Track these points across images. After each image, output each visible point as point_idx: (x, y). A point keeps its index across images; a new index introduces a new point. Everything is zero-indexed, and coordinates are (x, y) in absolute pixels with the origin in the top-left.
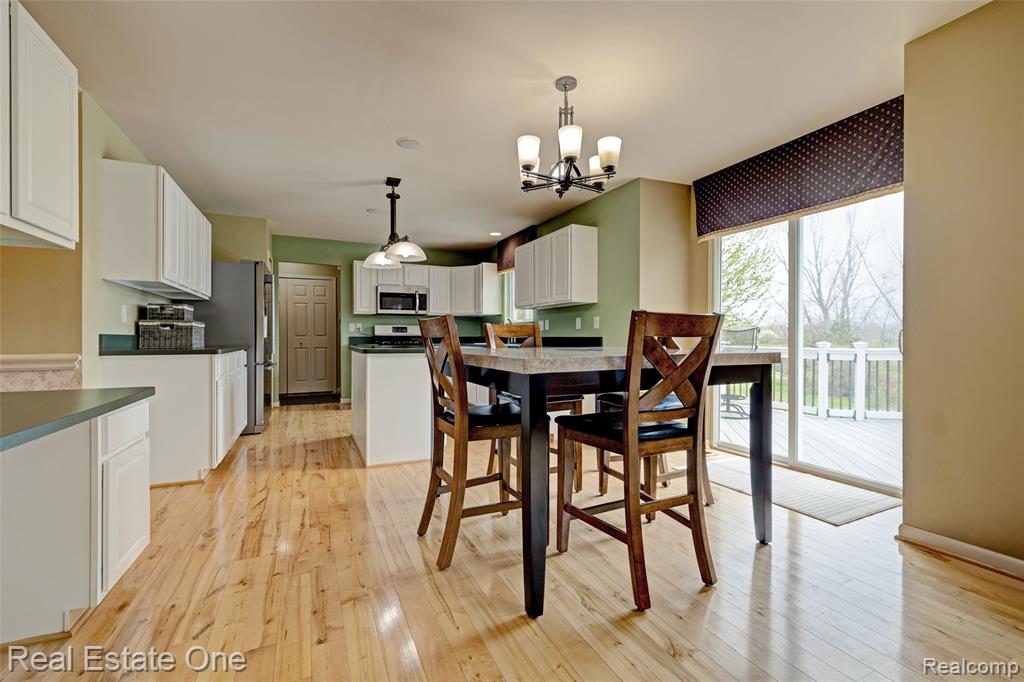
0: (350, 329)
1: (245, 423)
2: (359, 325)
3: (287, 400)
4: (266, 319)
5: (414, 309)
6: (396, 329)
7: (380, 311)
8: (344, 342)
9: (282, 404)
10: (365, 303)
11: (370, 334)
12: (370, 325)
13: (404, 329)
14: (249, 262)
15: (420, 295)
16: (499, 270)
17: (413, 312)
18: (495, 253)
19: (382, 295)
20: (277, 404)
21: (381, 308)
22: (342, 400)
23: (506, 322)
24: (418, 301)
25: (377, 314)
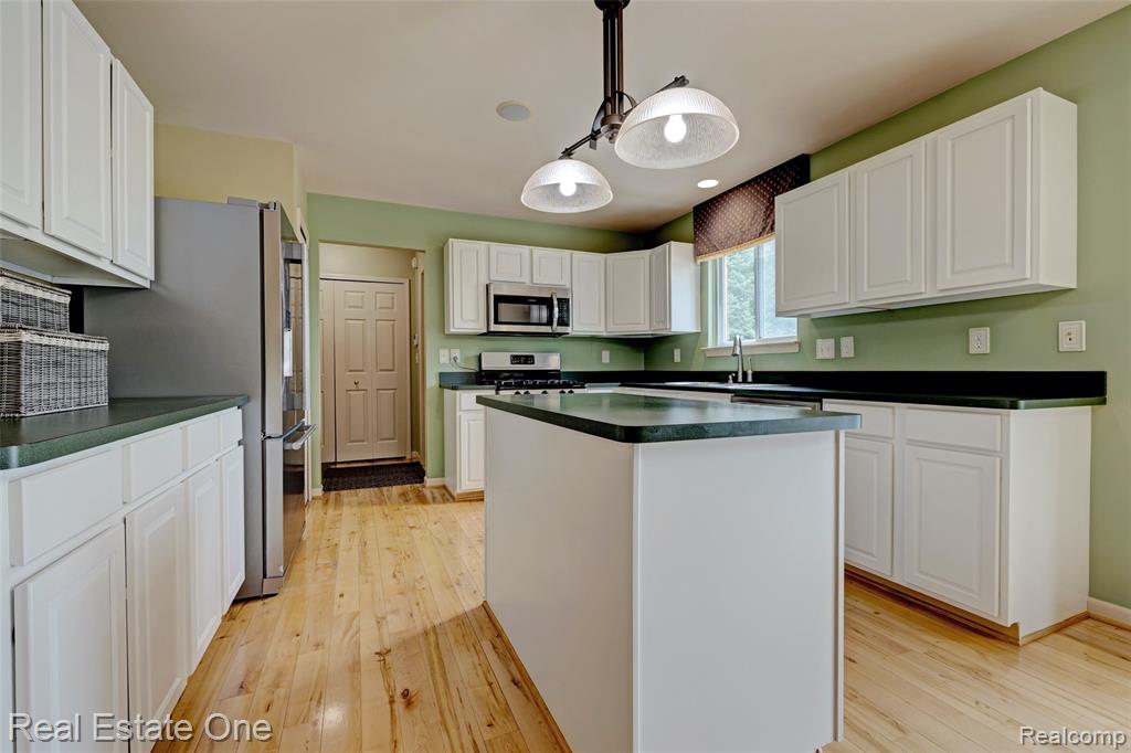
0: (442, 359)
1: (240, 578)
2: (456, 353)
3: (338, 477)
4: (288, 336)
5: (550, 323)
6: (516, 359)
7: (494, 328)
8: (432, 381)
9: (327, 489)
10: (467, 313)
11: (473, 367)
12: (474, 353)
13: (529, 359)
14: (248, 203)
15: (559, 300)
16: (698, 253)
17: (547, 329)
18: (689, 226)
19: (499, 299)
20: (319, 491)
21: (496, 322)
22: (429, 481)
23: (710, 345)
24: (556, 310)
25: (489, 333)
